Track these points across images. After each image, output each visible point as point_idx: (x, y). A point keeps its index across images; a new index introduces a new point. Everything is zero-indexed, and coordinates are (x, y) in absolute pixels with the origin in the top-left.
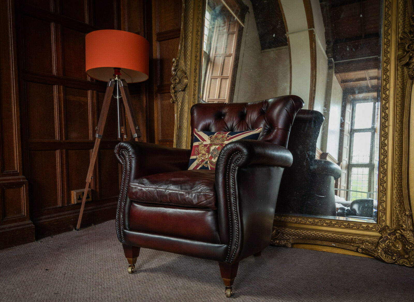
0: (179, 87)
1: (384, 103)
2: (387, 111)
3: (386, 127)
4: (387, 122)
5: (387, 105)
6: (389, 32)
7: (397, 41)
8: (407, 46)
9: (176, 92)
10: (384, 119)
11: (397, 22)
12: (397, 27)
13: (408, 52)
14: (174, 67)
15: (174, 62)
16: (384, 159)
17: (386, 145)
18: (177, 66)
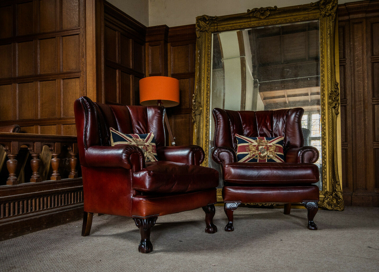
0: (197, 112)
1: (323, 126)
2: (325, 130)
3: (325, 139)
4: (325, 136)
5: (325, 128)
6: (324, 89)
7: (328, 95)
8: (333, 98)
9: (195, 115)
10: (323, 135)
11: (328, 85)
12: (328, 88)
13: (334, 101)
14: (194, 100)
15: (193, 97)
16: (324, 156)
17: (325, 148)
18: (195, 99)
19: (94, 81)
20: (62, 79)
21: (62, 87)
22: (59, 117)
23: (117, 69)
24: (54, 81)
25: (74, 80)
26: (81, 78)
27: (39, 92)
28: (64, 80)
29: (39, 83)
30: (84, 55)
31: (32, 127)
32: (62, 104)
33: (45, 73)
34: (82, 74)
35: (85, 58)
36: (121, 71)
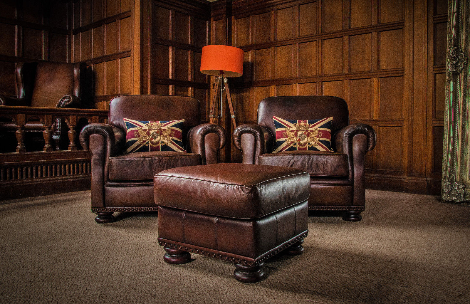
19: (138, 59)
20: (119, 58)
21: (119, 65)
23: (169, 46)
24: (114, 61)
25: (127, 58)
26: (131, 56)
27: (105, 71)
28: (121, 59)
29: (105, 64)
32: (119, 82)
33: (109, 54)
34: (131, 53)
35: (133, 38)
36: (176, 48)
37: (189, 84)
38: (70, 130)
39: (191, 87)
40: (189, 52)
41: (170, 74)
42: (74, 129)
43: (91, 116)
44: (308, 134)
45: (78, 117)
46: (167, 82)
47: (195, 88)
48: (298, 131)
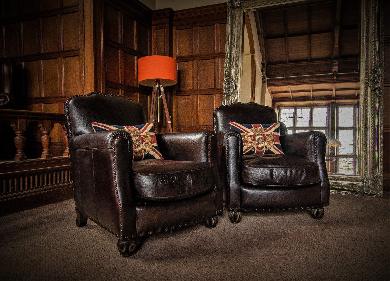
19: (91, 59)
20: (63, 57)
21: (63, 65)
22: (60, 95)
23: (119, 49)
24: (56, 59)
25: (74, 58)
26: (80, 56)
27: (42, 70)
28: (65, 58)
29: (42, 62)
30: (83, 33)
31: (36, 105)
32: (63, 83)
33: (47, 52)
34: (81, 52)
35: (83, 36)
36: (124, 52)
37: (135, 90)
38: (17, 136)
39: (138, 92)
40: (135, 58)
41: (120, 78)
42: (22, 134)
43: (44, 119)
44: (265, 138)
45: (28, 121)
46: (117, 87)
47: (140, 94)
48: (255, 136)
